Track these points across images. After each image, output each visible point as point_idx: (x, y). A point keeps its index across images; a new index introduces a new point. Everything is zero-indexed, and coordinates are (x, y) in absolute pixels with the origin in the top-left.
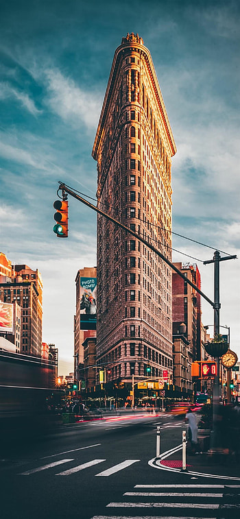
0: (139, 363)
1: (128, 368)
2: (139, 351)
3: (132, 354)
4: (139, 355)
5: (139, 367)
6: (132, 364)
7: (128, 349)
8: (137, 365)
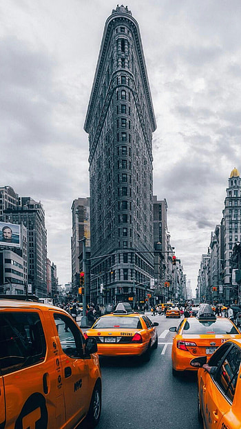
0: (131, 270)
1: (122, 274)
2: (131, 259)
3: (125, 261)
4: (131, 262)
5: (131, 273)
6: (125, 270)
7: (122, 257)
8: (130, 271)
